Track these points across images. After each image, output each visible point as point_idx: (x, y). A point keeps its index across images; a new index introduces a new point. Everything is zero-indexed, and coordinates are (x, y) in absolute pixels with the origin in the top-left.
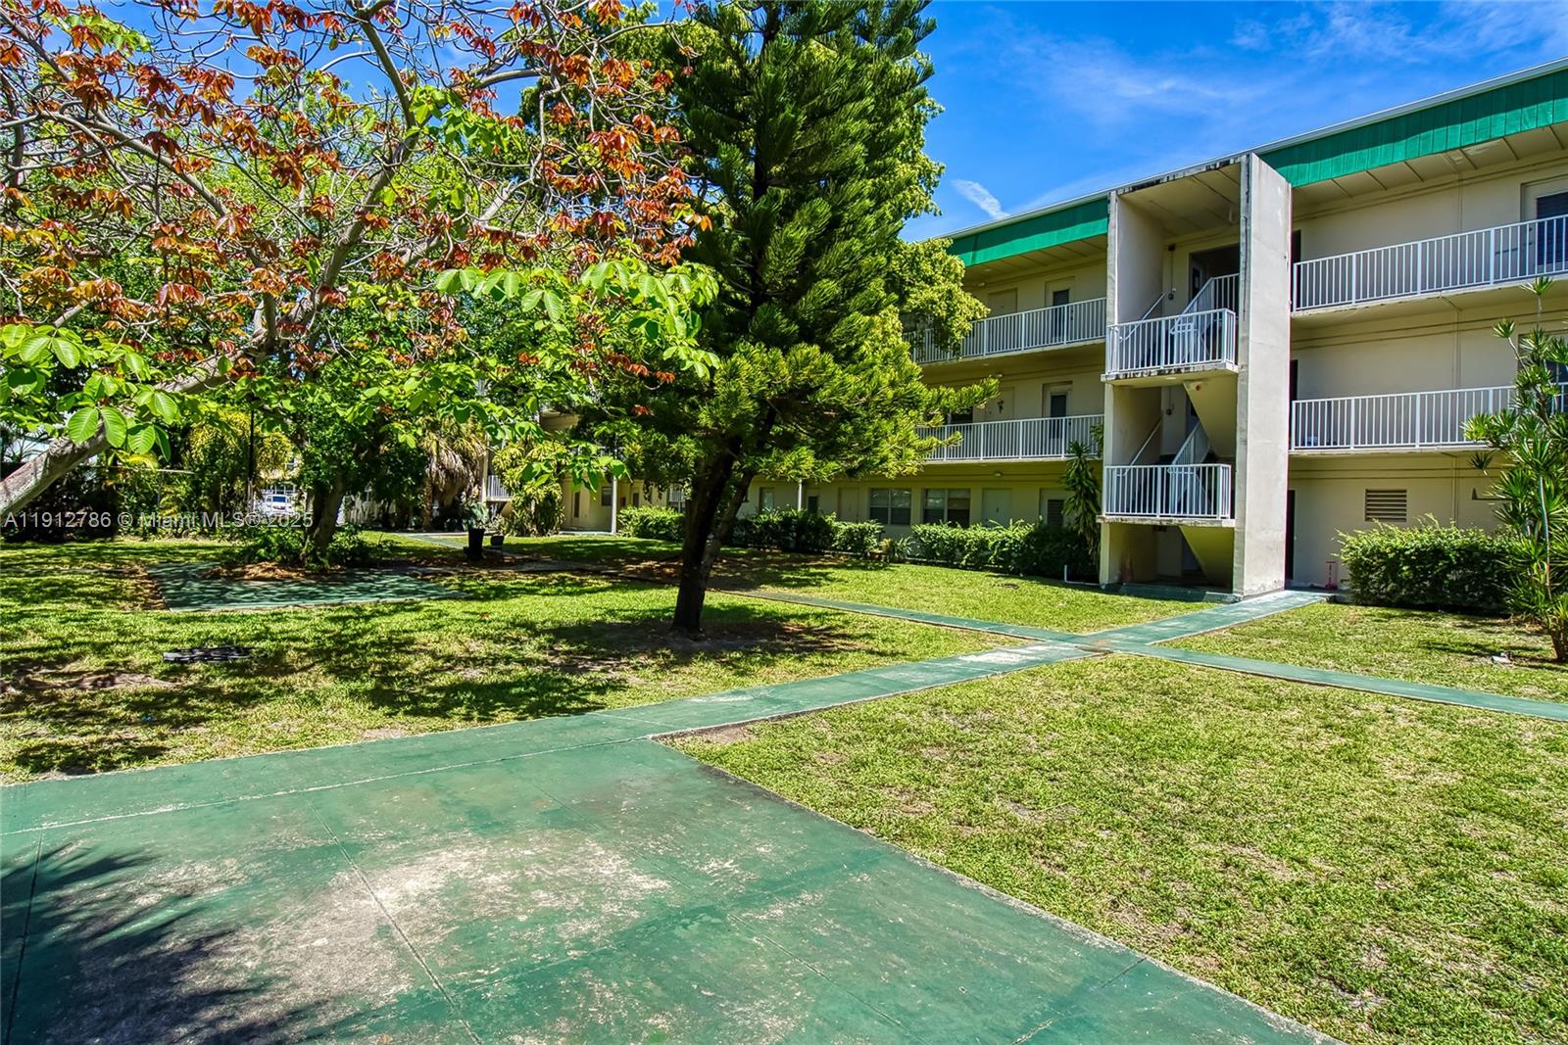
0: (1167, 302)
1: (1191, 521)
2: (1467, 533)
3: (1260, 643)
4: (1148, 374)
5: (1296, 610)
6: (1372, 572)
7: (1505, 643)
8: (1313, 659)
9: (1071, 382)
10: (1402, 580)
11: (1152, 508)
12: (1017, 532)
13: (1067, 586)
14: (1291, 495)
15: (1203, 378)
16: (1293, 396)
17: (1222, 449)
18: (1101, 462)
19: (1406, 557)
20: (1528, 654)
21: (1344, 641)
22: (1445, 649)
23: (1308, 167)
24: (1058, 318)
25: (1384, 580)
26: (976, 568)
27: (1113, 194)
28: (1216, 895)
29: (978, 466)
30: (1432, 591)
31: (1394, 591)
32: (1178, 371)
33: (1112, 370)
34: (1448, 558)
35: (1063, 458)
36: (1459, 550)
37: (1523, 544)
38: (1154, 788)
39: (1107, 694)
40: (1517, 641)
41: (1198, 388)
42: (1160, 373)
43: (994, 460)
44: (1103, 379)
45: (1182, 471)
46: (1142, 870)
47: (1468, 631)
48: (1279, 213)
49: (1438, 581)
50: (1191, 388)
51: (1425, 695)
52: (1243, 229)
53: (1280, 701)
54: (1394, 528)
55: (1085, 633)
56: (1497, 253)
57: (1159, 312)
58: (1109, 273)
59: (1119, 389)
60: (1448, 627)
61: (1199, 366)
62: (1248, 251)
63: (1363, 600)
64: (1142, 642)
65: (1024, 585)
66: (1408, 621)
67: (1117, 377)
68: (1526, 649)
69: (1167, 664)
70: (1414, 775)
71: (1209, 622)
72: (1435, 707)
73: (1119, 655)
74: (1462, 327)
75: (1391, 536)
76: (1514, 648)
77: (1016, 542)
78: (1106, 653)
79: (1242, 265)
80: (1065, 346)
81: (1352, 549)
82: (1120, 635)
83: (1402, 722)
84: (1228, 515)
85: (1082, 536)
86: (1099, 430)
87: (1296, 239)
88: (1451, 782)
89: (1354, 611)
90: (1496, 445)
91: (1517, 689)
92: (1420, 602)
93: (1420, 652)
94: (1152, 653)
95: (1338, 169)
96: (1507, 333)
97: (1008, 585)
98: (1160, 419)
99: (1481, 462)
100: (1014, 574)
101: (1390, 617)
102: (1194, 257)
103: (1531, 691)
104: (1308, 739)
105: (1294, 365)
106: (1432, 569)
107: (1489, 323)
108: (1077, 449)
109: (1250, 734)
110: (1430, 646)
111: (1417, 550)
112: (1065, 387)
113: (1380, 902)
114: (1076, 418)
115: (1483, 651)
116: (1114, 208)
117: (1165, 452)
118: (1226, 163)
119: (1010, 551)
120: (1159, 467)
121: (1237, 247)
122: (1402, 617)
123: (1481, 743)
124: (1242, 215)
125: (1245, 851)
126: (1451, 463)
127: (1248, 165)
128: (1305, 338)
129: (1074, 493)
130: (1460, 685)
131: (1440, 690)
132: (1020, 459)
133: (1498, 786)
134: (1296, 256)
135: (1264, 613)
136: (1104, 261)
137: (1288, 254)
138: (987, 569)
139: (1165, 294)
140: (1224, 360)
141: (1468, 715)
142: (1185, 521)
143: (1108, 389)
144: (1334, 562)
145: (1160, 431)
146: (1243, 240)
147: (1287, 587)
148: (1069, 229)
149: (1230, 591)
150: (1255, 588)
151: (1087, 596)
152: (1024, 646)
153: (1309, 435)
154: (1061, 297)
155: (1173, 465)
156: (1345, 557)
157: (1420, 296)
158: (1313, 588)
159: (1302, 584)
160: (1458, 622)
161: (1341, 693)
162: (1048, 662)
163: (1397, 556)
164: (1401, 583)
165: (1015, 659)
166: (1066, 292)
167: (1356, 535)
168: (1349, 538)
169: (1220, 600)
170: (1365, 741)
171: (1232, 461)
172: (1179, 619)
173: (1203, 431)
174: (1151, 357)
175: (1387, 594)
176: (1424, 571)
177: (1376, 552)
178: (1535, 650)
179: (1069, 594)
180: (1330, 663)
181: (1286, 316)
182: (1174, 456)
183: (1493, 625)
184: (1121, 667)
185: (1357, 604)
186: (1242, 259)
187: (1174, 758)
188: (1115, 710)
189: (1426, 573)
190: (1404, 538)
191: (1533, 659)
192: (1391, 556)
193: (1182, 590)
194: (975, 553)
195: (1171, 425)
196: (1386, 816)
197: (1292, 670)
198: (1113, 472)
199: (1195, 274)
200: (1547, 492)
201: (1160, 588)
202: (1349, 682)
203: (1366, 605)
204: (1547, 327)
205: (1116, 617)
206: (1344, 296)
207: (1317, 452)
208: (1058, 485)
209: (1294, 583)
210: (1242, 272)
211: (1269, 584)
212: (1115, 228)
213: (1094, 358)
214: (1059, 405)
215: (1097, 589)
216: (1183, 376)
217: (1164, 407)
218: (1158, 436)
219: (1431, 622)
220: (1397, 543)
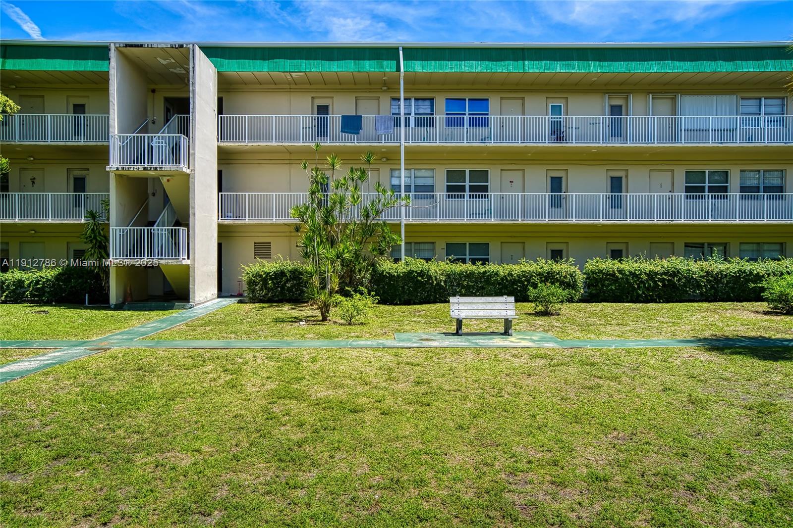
0: (151, 125)
1: (165, 262)
2: (293, 263)
3: (200, 330)
4: (137, 169)
5: (221, 309)
6: (256, 285)
7: (305, 315)
8: (225, 335)
9: (88, 169)
10: (269, 288)
11: (142, 254)
12: (48, 273)
13: (87, 308)
14: (220, 246)
15: (171, 175)
16: (220, 189)
17: (182, 219)
18: (108, 225)
19: (270, 276)
20: (313, 319)
21: (241, 323)
22: (283, 321)
23: (226, 61)
24: (77, 124)
25: (261, 289)
26: (15, 302)
27: (112, 45)
28: (146, 487)
29: (15, 225)
30: (282, 292)
31: (266, 294)
32: (156, 169)
33: (114, 164)
34: (287, 276)
35: (83, 221)
36: (291, 272)
37: (309, 268)
38: (121, 432)
39: (101, 377)
40: (310, 313)
41: (168, 180)
42: (145, 169)
43: (26, 221)
44: (108, 169)
45: (161, 231)
46: (101, 489)
47: (293, 311)
48: (211, 84)
49: (283, 287)
50: (164, 180)
51: (271, 346)
52: (191, 88)
53: (204, 361)
54: (265, 262)
55: (95, 338)
56: (303, 128)
57: (145, 130)
58: (111, 99)
59: (120, 177)
60: (286, 310)
61: (168, 167)
62: (194, 102)
63: (253, 300)
64: (132, 339)
65: (53, 310)
66: (272, 309)
67: (118, 169)
68: (313, 317)
69: (144, 351)
70: (259, 387)
71: (175, 321)
72: (274, 350)
73: (114, 350)
74: (292, 162)
75: (264, 266)
76: (308, 317)
77: (48, 280)
78: (106, 350)
79: (191, 110)
80: (82, 143)
81: (248, 273)
82: (119, 337)
83: (259, 361)
84: (186, 257)
85: (98, 274)
86: (107, 203)
87: (220, 101)
88: (274, 387)
89: (248, 307)
90: (303, 221)
91: (306, 336)
92: (277, 299)
93: (272, 324)
94: (137, 345)
95: (239, 67)
96: (305, 168)
97: (40, 312)
98: (147, 198)
99: (297, 229)
100: (48, 303)
101: (263, 308)
102: (167, 100)
103: (311, 336)
104: (215, 380)
105: (220, 173)
106: (281, 282)
107: (299, 162)
108: (92, 215)
109: (186, 384)
110: (277, 320)
111: (275, 272)
112: (84, 173)
113: (232, 460)
114: (91, 193)
115: (297, 320)
116: (113, 54)
117: (151, 219)
118: (181, 46)
119: (43, 287)
120: (146, 228)
121: (188, 99)
122: (268, 307)
123: (288, 365)
124: (191, 80)
125: (168, 455)
126: (287, 229)
127: (193, 51)
128: (225, 157)
129: (91, 245)
130: (286, 338)
131: (278, 342)
132: (50, 221)
133: (291, 384)
134: (220, 111)
135: (205, 312)
136: (106, 90)
137: (216, 109)
138: (25, 302)
139: (149, 119)
140: (182, 165)
141: (287, 352)
142: (162, 262)
143: (112, 176)
144: (240, 281)
145: (147, 205)
146: (191, 95)
147: (219, 296)
148: (83, 62)
149: (189, 302)
150: (201, 299)
151: (101, 314)
152: (44, 354)
153: (228, 212)
154: (79, 109)
155: (155, 227)
156: (245, 278)
157: (274, 144)
158: (232, 296)
159: (227, 294)
160: (290, 307)
161: (235, 351)
162: (61, 363)
163: (266, 276)
164: (269, 290)
165: (34, 364)
166: (83, 106)
167: (249, 266)
168: (246, 268)
169: (183, 308)
170: (241, 375)
171: (187, 226)
172: (157, 322)
173: (172, 207)
174: (140, 159)
175: (263, 296)
176: (278, 283)
177: (258, 275)
178: (316, 317)
179: (87, 313)
180: (233, 336)
181: (215, 144)
182: (155, 222)
183: (303, 307)
184: (115, 357)
185: (251, 303)
186: (191, 106)
187: (138, 409)
188: (105, 387)
189: (278, 284)
190: (269, 267)
191: (314, 321)
192: (264, 276)
193: (161, 304)
194: (14, 291)
195: (153, 202)
196: (243, 412)
197: (214, 343)
198: (116, 232)
199: (167, 110)
200: (318, 243)
201: (148, 304)
202: (239, 345)
203: (254, 303)
204: (320, 167)
205: (118, 325)
206: (242, 138)
207: (231, 222)
208: (79, 240)
209: (223, 294)
210: (191, 114)
211: (209, 296)
212: (114, 68)
213: (101, 155)
214: (79, 185)
215: (108, 308)
216: (158, 173)
217: (150, 191)
218: (146, 210)
219: (280, 308)
220: (266, 270)
